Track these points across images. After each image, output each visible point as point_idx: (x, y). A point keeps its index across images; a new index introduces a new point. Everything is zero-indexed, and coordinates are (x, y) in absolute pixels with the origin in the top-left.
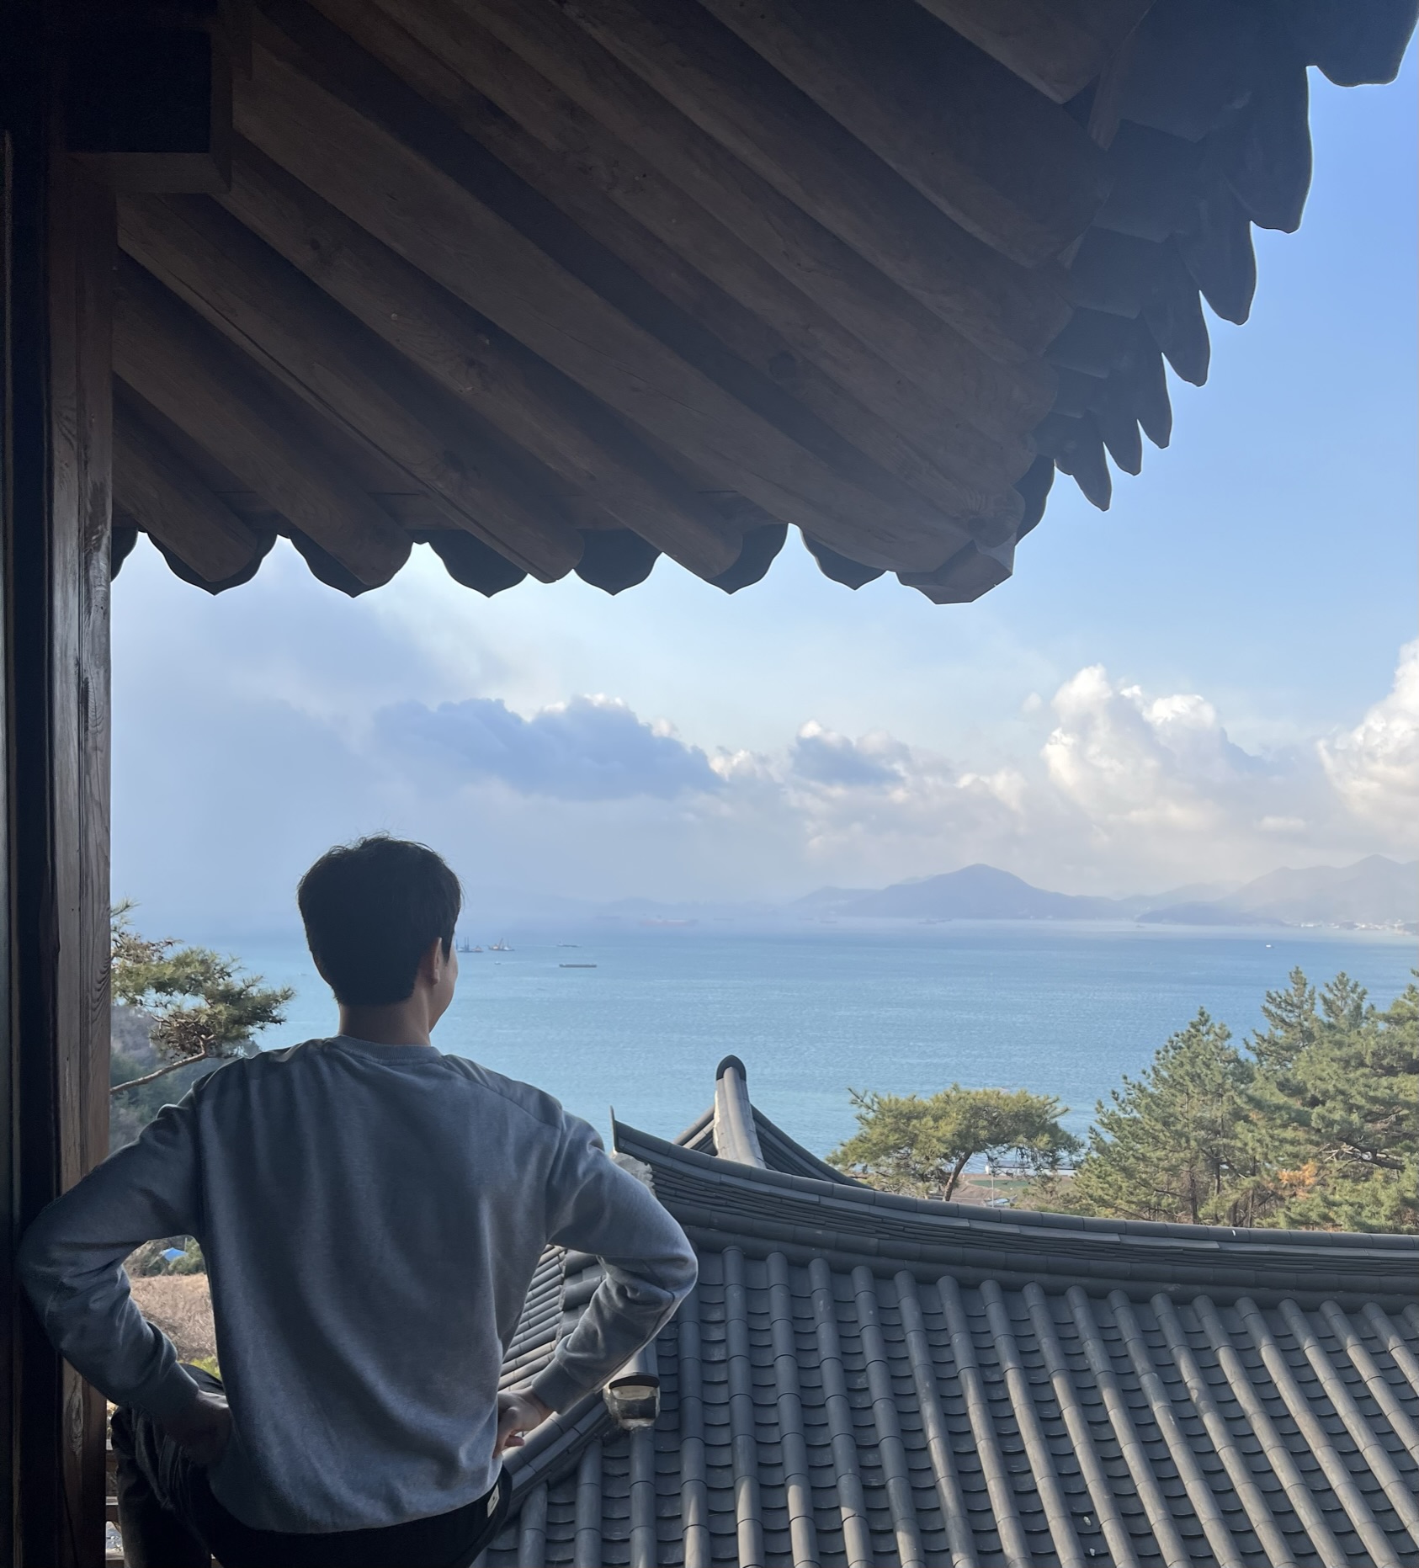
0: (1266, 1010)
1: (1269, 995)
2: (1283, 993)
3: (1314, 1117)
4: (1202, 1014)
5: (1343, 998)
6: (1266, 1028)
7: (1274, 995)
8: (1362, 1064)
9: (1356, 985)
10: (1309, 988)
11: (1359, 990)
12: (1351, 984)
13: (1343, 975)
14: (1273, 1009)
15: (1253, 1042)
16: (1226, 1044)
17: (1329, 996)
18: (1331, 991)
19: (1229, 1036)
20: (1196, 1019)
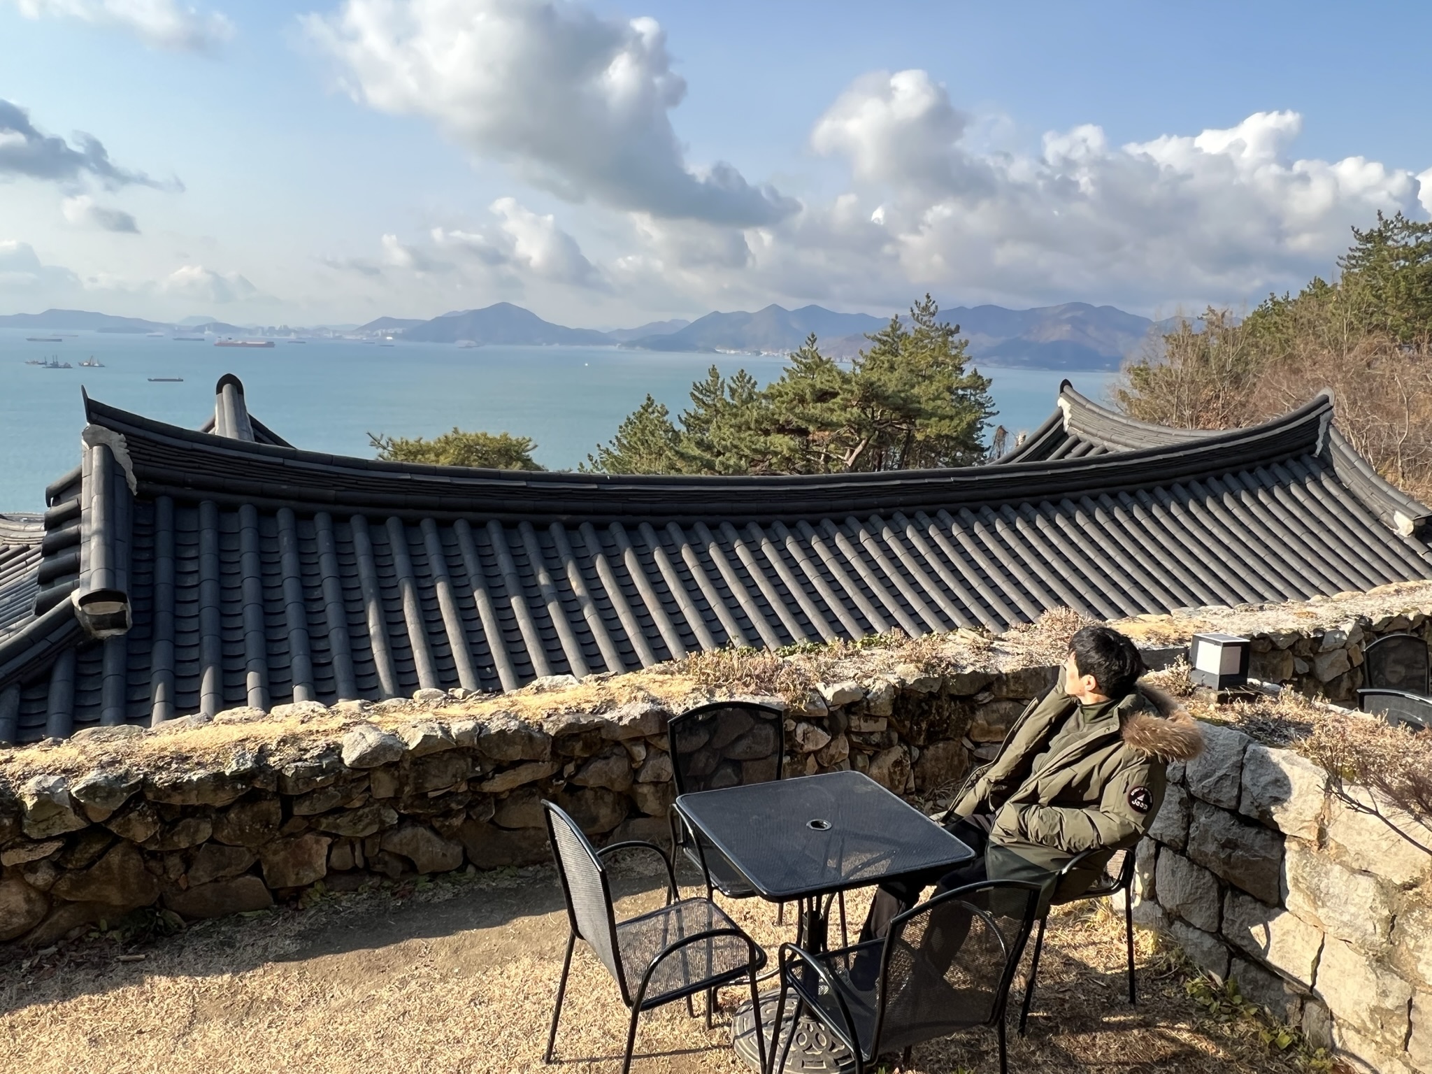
0: (692, 394)
1: (695, 385)
2: (704, 383)
3: (717, 463)
4: (649, 399)
5: (742, 387)
6: (692, 407)
7: (698, 385)
8: (749, 429)
9: (750, 378)
10: (720, 380)
11: (752, 381)
12: (747, 378)
13: (742, 371)
14: (696, 393)
15: (684, 416)
16: (665, 418)
17: (733, 386)
18: (734, 382)
19: (667, 413)
20: (645, 402)
